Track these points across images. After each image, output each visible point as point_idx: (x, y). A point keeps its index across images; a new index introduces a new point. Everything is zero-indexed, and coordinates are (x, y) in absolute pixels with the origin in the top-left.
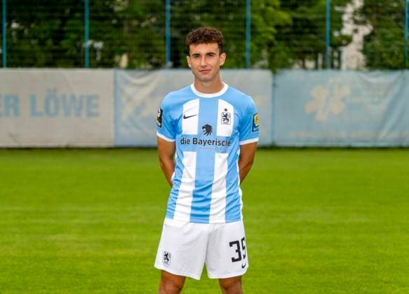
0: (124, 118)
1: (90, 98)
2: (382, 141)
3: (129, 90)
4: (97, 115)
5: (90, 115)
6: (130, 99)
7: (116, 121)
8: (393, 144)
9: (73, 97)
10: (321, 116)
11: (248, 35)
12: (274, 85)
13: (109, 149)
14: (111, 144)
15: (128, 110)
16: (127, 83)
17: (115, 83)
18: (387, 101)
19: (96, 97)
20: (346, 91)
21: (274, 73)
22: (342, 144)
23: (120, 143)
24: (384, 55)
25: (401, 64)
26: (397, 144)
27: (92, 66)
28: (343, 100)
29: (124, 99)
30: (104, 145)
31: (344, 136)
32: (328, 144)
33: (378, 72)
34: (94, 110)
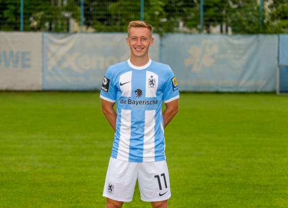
0: (50, 68)
1: (24, 54)
2: (242, 88)
3: (53, 48)
4: (29, 66)
5: (24, 66)
6: (53, 55)
7: (43, 71)
8: (250, 90)
9: (12, 53)
10: (196, 69)
11: (142, 8)
12: (161, 45)
13: (38, 91)
14: (40, 88)
15: (52, 63)
16: (52, 42)
17: (43, 42)
18: (246, 57)
19: (29, 53)
20: (215, 50)
21: (161, 36)
22: (212, 90)
23: (46, 87)
24: (244, 23)
25: (256, 30)
26: (253, 90)
27: (25, 30)
28: (213, 56)
29: (49, 55)
30: (35, 88)
31: (213, 83)
32: (201, 90)
33: (239, 36)
34: (27, 63)
